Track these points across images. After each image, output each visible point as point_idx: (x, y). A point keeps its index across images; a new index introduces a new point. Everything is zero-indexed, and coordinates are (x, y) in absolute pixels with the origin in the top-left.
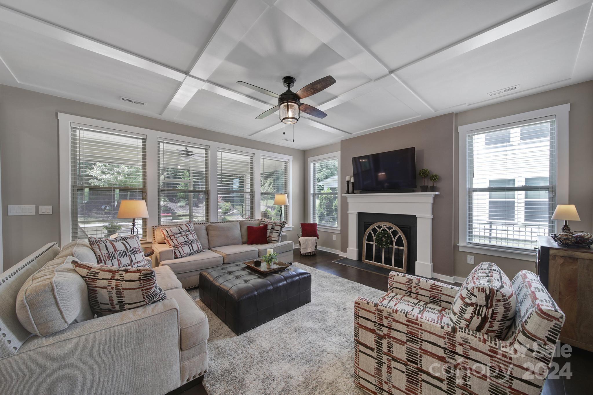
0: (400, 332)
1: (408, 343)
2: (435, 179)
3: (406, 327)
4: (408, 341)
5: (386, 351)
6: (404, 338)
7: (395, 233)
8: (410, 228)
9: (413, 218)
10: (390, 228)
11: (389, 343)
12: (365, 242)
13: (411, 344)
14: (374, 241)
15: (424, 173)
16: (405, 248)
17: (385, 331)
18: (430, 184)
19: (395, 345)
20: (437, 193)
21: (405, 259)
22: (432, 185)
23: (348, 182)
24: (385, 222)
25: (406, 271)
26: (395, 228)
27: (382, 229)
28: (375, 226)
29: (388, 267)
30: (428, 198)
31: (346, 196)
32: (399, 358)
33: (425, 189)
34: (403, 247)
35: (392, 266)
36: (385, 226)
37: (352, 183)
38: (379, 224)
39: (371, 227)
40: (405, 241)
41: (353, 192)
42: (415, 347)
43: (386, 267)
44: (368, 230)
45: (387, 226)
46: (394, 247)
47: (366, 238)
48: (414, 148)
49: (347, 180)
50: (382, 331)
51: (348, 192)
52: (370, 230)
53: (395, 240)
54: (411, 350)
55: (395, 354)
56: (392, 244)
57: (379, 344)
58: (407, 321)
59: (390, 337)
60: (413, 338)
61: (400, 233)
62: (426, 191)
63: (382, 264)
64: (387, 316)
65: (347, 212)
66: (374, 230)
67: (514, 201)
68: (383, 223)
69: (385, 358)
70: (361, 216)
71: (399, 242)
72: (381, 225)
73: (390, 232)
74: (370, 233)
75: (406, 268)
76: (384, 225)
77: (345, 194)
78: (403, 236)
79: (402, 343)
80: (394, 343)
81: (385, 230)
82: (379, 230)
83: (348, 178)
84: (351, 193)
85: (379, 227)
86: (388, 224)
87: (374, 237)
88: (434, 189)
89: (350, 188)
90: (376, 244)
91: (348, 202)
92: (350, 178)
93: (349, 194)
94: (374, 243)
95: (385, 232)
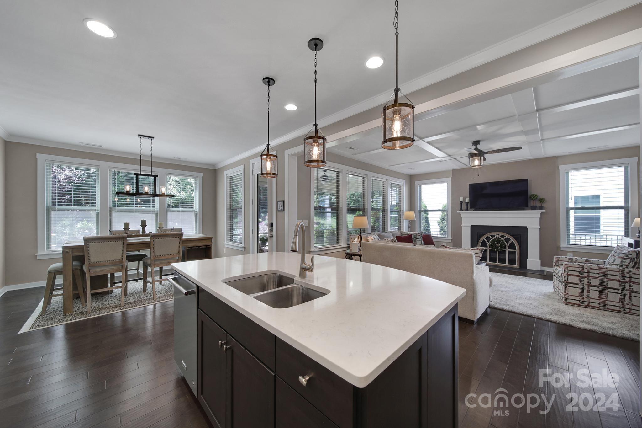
0: (595, 273)
1: (600, 277)
2: (543, 201)
3: (598, 270)
4: (599, 276)
5: (587, 283)
6: (597, 276)
7: (507, 240)
8: (521, 236)
9: (525, 229)
10: (503, 237)
11: (588, 279)
13: (601, 278)
14: (488, 246)
15: (535, 197)
16: (517, 250)
17: (586, 274)
18: (538, 204)
19: (592, 280)
20: (544, 211)
21: (518, 258)
22: (540, 205)
23: (461, 202)
24: (498, 232)
25: (519, 267)
26: (507, 236)
27: (495, 237)
28: (489, 235)
29: (503, 265)
30: (537, 214)
31: (460, 213)
32: (595, 285)
33: (534, 208)
34: (516, 250)
35: (506, 264)
36: (498, 235)
37: (466, 203)
38: (493, 234)
39: (485, 236)
40: (517, 246)
41: (467, 210)
42: (603, 278)
43: (501, 265)
44: (481, 239)
45: (500, 235)
46: (507, 250)
47: (479, 245)
48: (527, 179)
49: (460, 200)
50: (584, 275)
51: (461, 210)
52: (484, 238)
53: (508, 245)
54: (602, 280)
55: (592, 284)
56: (505, 248)
57: (582, 282)
58: (599, 268)
59: (589, 277)
60: (602, 274)
61: (512, 240)
62: (536, 210)
63: (497, 263)
64: (586, 267)
65: (461, 226)
66: (488, 239)
67: (600, 216)
68: (497, 233)
69: (586, 287)
70: (473, 228)
71: (512, 246)
73: (503, 239)
74: (484, 241)
75: (519, 265)
77: (459, 211)
78: (515, 242)
79: (597, 278)
80: (591, 279)
81: (499, 238)
82: (492, 238)
83: (461, 199)
84: (465, 211)
85: (493, 236)
86: (501, 234)
87: (488, 244)
88: (541, 208)
89: (464, 206)
90: (490, 248)
91: (462, 218)
92: (464, 199)
93: (463, 211)
94: (488, 248)
95: (498, 240)
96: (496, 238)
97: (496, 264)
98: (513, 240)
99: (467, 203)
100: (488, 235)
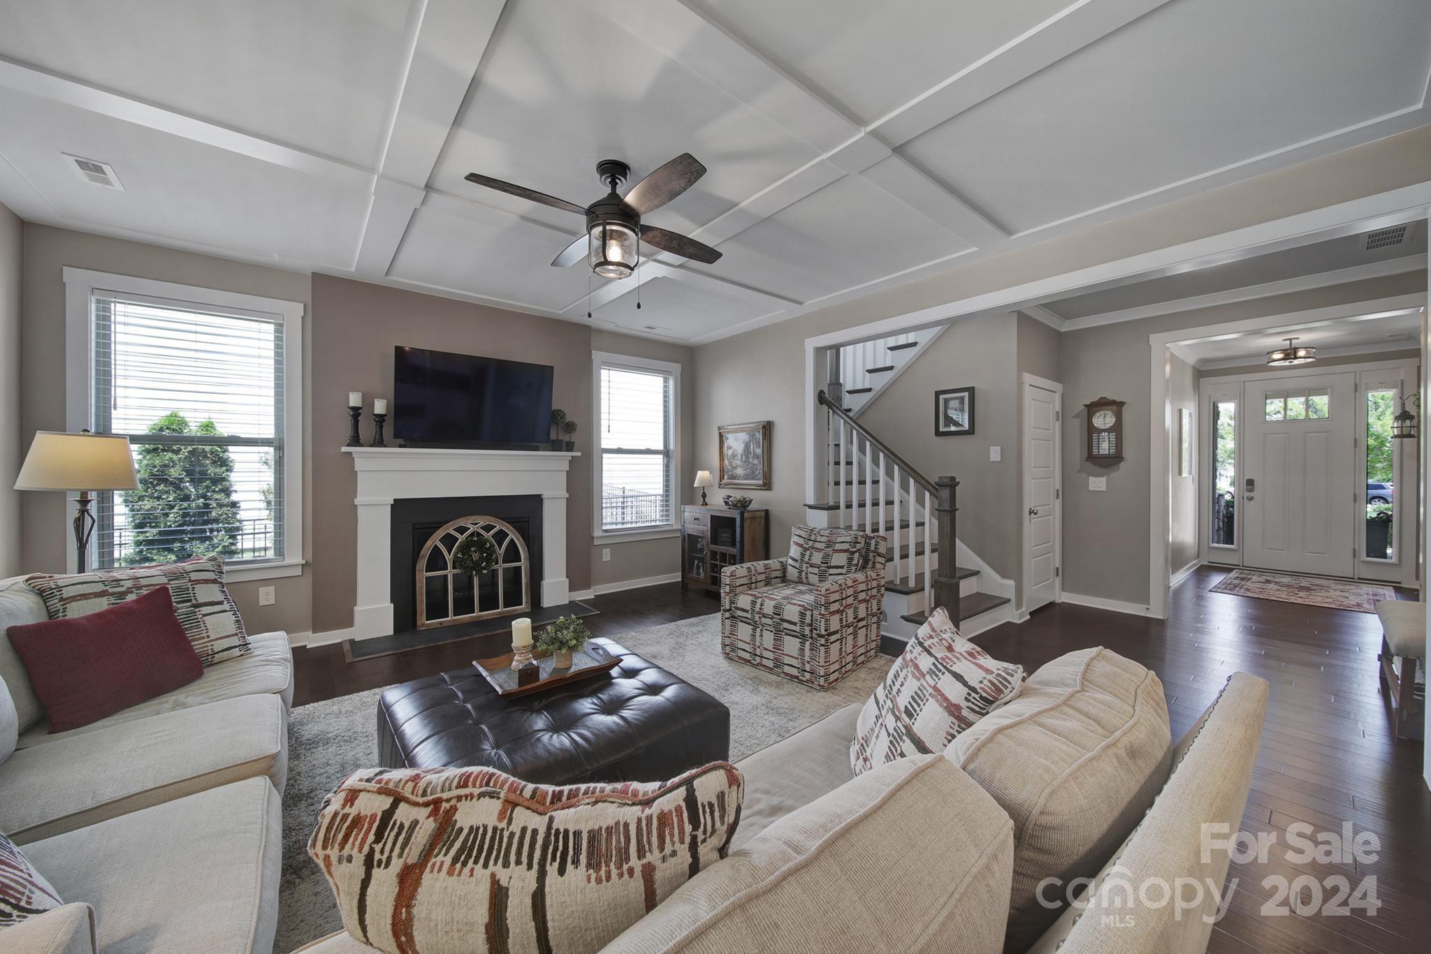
2: (572, 428)
7: (501, 536)
8: (528, 521)
9: (536, 502)
10: (488, 528)
12: (422, 575)
14: (450, 565)
16: (524, 564)
20: (574, 454)
21: (527, 584)
22: (567, 439)
23: (356, 410)
24: (477, 516)
25: (530, 608)
26: (499, 525)
27: (468, 533)
28: (450, 529)
29: (493, 614)
30: (558, 462)
31: (350, 453)
34: (521, 562)
35: (498, 611)
36: (476, 524)
37: (377, 415)
38: (461, 522)
39: (440, 533)
40: (523, 549)
41: (379, 442)
43: (488, 615)
44: (428, 543)
45: (482, 524)
46: (501, 567)
47: (422, 564)
48: (552, 366)
49: (352, 404)
51: (356, 441)
52: (435, 540)
53: (501, 552)
56: (495, 561)
61: (513, 535)
62: (558, 450)
63: (477, 614)
65: (353, 503)
66: (449, 541)
68: (473, 517)
70: (401, 509)
71: (512, 554)
72: (466, 524)
73: (488, 535)
74: (436, 550)
75: (530, 603)
76: (472, 524)
77: (347, 445)
78: (518, 541)
81: (479, 534)
82: (461, 538)
83: (355, 400)
84: (371, 446)
85: (462, 530)
86: (483, 521)
87: (449, 558)
88: (570, 447)
89: (367, 429)
90: (456, 571)
91: (356, 472)
92: (368, 400)
93: (362, 446)
94: (450, 572)
95: (476, 542)
96: (472, 535)
97: (475, 617)
98: (516, 536)
99: (381, 419)
100: (448, 528)
